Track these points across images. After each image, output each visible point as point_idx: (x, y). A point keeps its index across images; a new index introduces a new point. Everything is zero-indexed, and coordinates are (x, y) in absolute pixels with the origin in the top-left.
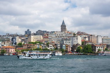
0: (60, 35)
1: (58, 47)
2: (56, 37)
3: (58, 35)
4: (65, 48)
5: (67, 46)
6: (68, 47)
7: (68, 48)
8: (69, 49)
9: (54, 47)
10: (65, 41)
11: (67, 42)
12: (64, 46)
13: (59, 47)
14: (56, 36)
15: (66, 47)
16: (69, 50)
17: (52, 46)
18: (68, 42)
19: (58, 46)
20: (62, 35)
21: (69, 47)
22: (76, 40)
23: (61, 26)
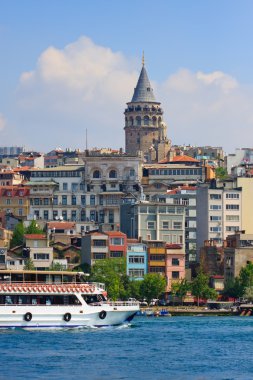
0: (113, 173)
4: (142, 266)
5: (158, 254)
6: (163, 257)
7: (163, 269)
8: (176, 275)
12: (136, 250)
16: (170, 281)
17: (49, 251)
21: (176, 262)
22: (228, 207)
23: (129, 111)
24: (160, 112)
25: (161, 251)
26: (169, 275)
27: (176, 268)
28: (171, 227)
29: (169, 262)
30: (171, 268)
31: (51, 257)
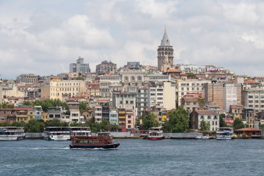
0: (133, 78)
1: (97, 117)
2: (123, 84)
3: (127, 78)
4: (116, 118)
5: (122, 114)
6: (124, 115)
7: (124, 120)
8: (129, 122)
9: (83, 117)
10: (118, 100)
11: (124, 102)
12: (114, 112)
13: (100, 117)
14: (121, 82)
15: (120, 115)
16: (127, 124)
17: (78, 113)
18: (127, 102)
19: (97, 112)
20: (140, 78)
21: (129, 117)
22: (158, 94)
23: (159, 50)
24: (172, 50)
25: (123, 112)
26: (127, 122)
27: (130, 119)
28: (129, 103)
29: (127, 117)
30: (127, 119)
31: (79, 115)
